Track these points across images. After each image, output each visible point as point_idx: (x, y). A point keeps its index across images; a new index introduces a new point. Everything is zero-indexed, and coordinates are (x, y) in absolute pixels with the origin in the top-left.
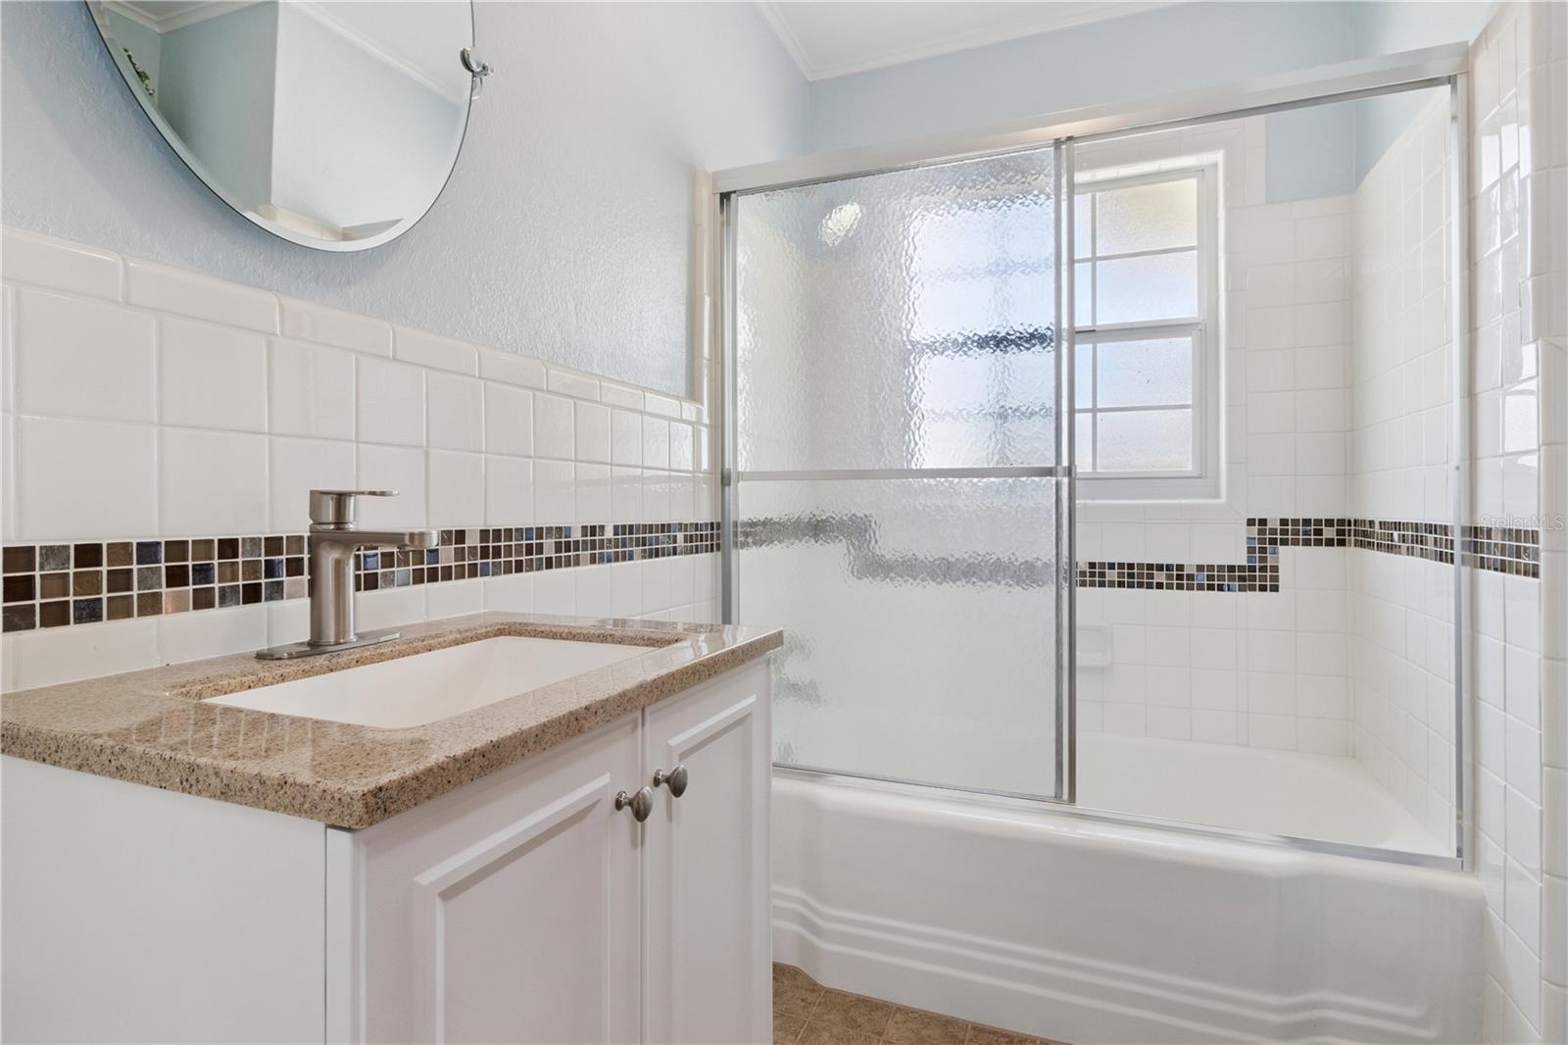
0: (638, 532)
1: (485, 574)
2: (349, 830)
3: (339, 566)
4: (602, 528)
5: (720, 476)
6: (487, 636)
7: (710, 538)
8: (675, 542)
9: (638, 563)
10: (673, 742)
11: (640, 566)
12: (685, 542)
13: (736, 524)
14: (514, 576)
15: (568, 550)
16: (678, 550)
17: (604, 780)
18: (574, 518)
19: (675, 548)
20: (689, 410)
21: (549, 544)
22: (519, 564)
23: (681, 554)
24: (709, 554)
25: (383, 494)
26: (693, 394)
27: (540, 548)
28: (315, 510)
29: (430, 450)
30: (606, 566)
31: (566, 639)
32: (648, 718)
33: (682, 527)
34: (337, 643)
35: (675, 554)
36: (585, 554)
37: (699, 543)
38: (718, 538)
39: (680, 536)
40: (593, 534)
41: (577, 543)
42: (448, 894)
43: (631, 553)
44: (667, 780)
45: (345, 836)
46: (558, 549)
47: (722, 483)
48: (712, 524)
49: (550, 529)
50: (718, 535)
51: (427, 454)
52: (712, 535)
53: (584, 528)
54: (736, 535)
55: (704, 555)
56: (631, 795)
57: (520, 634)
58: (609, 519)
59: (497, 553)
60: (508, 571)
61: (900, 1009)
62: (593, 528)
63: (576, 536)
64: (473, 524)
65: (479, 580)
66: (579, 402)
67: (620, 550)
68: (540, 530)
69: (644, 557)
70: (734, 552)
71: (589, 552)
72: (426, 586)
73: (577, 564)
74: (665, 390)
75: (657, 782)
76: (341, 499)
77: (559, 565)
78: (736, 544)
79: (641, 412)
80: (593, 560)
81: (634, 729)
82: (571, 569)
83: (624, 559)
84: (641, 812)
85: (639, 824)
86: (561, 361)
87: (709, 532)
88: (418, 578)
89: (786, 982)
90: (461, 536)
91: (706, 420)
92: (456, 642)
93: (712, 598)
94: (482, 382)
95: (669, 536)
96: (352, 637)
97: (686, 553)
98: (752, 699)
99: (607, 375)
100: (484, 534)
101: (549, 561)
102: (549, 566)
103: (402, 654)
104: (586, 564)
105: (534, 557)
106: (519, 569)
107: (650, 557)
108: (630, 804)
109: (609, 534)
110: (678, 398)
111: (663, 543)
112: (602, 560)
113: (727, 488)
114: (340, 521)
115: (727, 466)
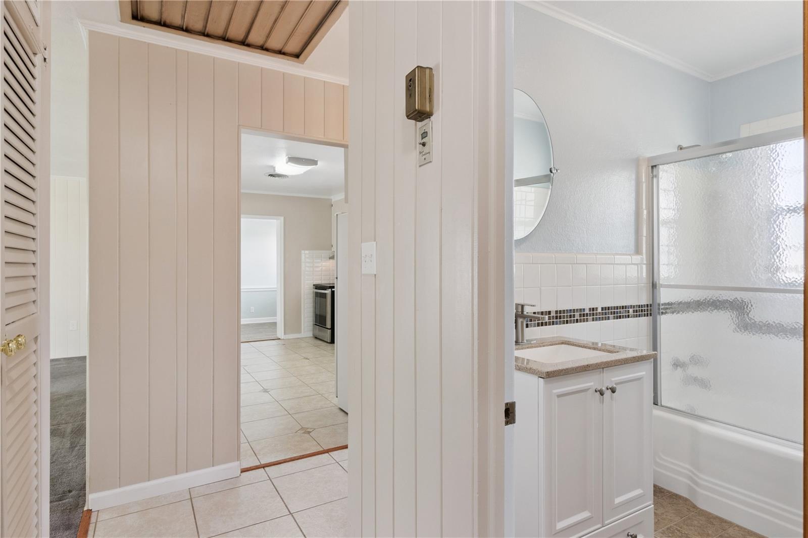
0: (612, 309)
1: (557, 324)
2: (543, 378)
3: (522, 323)
4: (597, 308)
5: (651, 284)
6: (559, 344)
7: (648, 310)
8: (629, 313)
9: (611, 321)
10: (613, 379)
11: (612, 322)
12: (634, 312)
13: (659, 305)
14: (566, 325)
15: (584, 316)
16: (630, 316)
17: (592, 384)
18: (586, 306)
19: (629, 315)
20: (637, 259)
21: (577, 314)
22: (567, 321)
23: (631, 317)
24: (646, 317)
25: (533, 306)
26: (638, 251)
27: (574, 316)
28: (517, 308)
29: (542, 288)
30: (598, 322)
31: (583, 347)
32: (604, 371)
33: (631, 307)
34: (522, 342)
35: (628, 317)
36: (590, 318)
37: (640, 313)
38: (651, 311)
39: (631, 310)
40: (593, 311)
41: (587, 314)
42: (559, 396)
43: (609, 317)
44: (610, 389)
45: (542, 379)
46: (580, 316)
47: (652, 287)
48: (647, 305)
49: (577, 310)
50: (651, 309)
51: (540, 289)
52: (647, 309)
53: (590, 309)
54: (659, 309)
55: (643, 318)
56: (599, 389)
57: (569, 344)
58: (599, 305)
59: (560, 317)
60: (564, 323)
61: (738, 526)
62: (593, 309)
63: (587, 311)
64: (553, 308)
65: (555, 326)
66: (588, 265)
67: (604, 316)
68: (574, 310)
69: (614, 319)
70: (658, 317)
71: (592, 317)
72: (540, 327)
73: (587, 321)
74: (624, 253)
75: (607, 389)
76: (523, 306)
77: (581, 322)
78: (659, 313)
79: (613, 264)
80: (593, 320)
81: (601, 373)
82: (585, 323)
83: (606, 319)
84: (602, 394)
85: (602, 397)
86: (581, 252)
87: (646, 308)
88: (538, 325)
89: (681, 501)
90: (550, 313)
91: (645, 262)
92: (551, 345)
93: (647, 336)
94: (556, 265)
95: (626, 311)
96: (525, 341)
97: (634, 317)
98: (644, 373)
99: (599, 252)
100: (556, 312)
101: (577, 320)
102: (577, 322)
103: (537, 347)
104: (590, 321)
105: (572, 319)
106: (567, 323)
107: (617, 319)
108: (599, 391)
109: (600, 310)
110: (630, 255)
111: (623, 313)
112: (596, 320)
113: (655, 289)
114: (522, 311)
115: (655, 280)
